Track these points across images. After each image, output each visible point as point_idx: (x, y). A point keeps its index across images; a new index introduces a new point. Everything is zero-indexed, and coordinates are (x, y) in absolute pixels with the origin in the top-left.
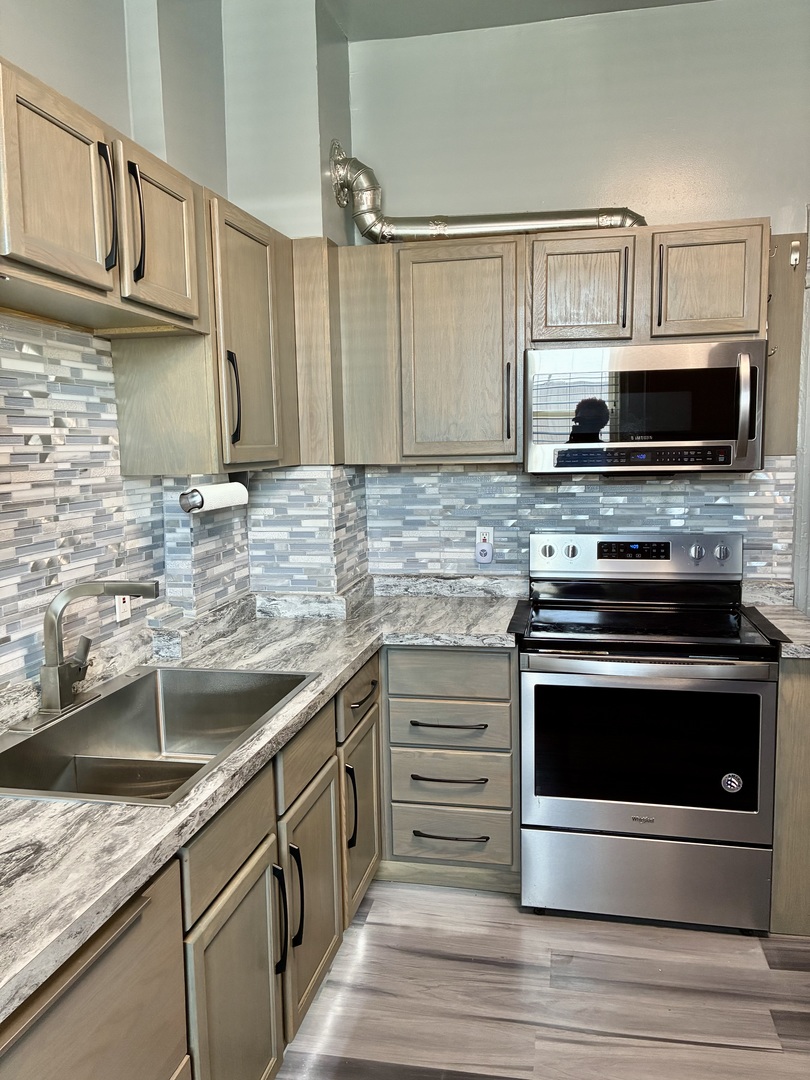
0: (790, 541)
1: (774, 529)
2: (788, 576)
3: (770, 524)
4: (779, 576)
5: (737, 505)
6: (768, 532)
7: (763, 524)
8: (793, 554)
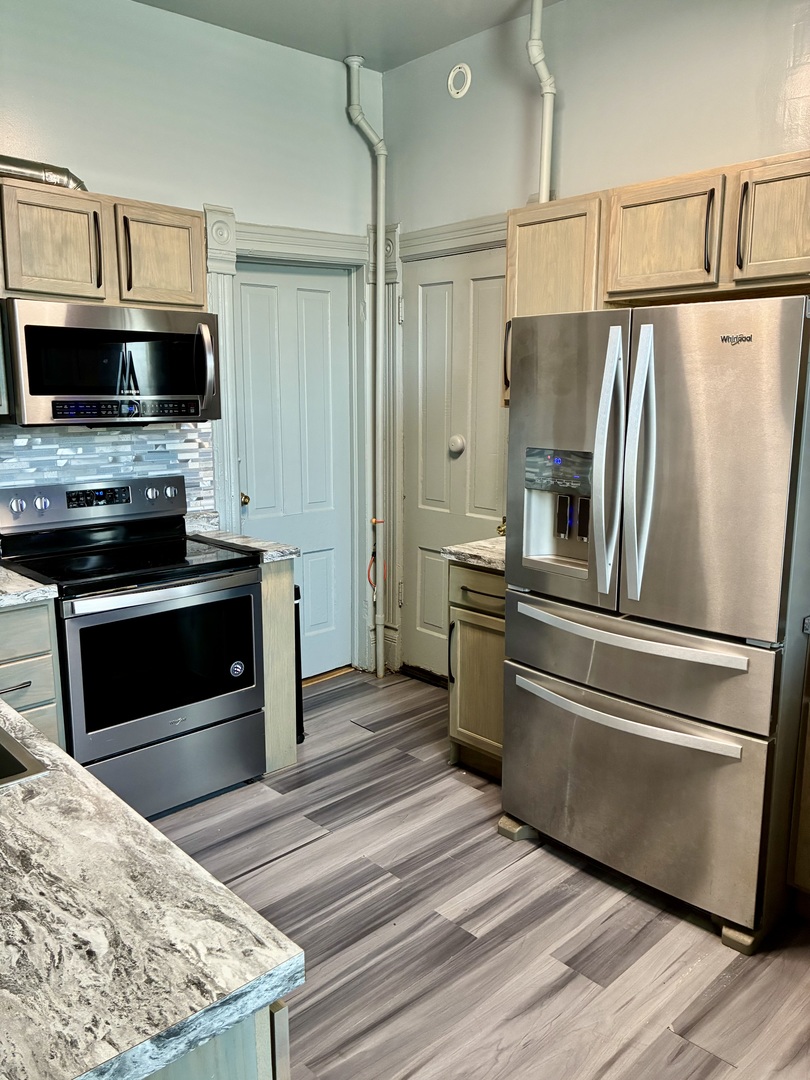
0: (212, 479)
1: (199, 470)
2: (212, 507)
3: (196, 465)
4: (206, 508)
5: (173, 451)
6: (196, 472)
7: (191, 466)
8: (214, 489)
